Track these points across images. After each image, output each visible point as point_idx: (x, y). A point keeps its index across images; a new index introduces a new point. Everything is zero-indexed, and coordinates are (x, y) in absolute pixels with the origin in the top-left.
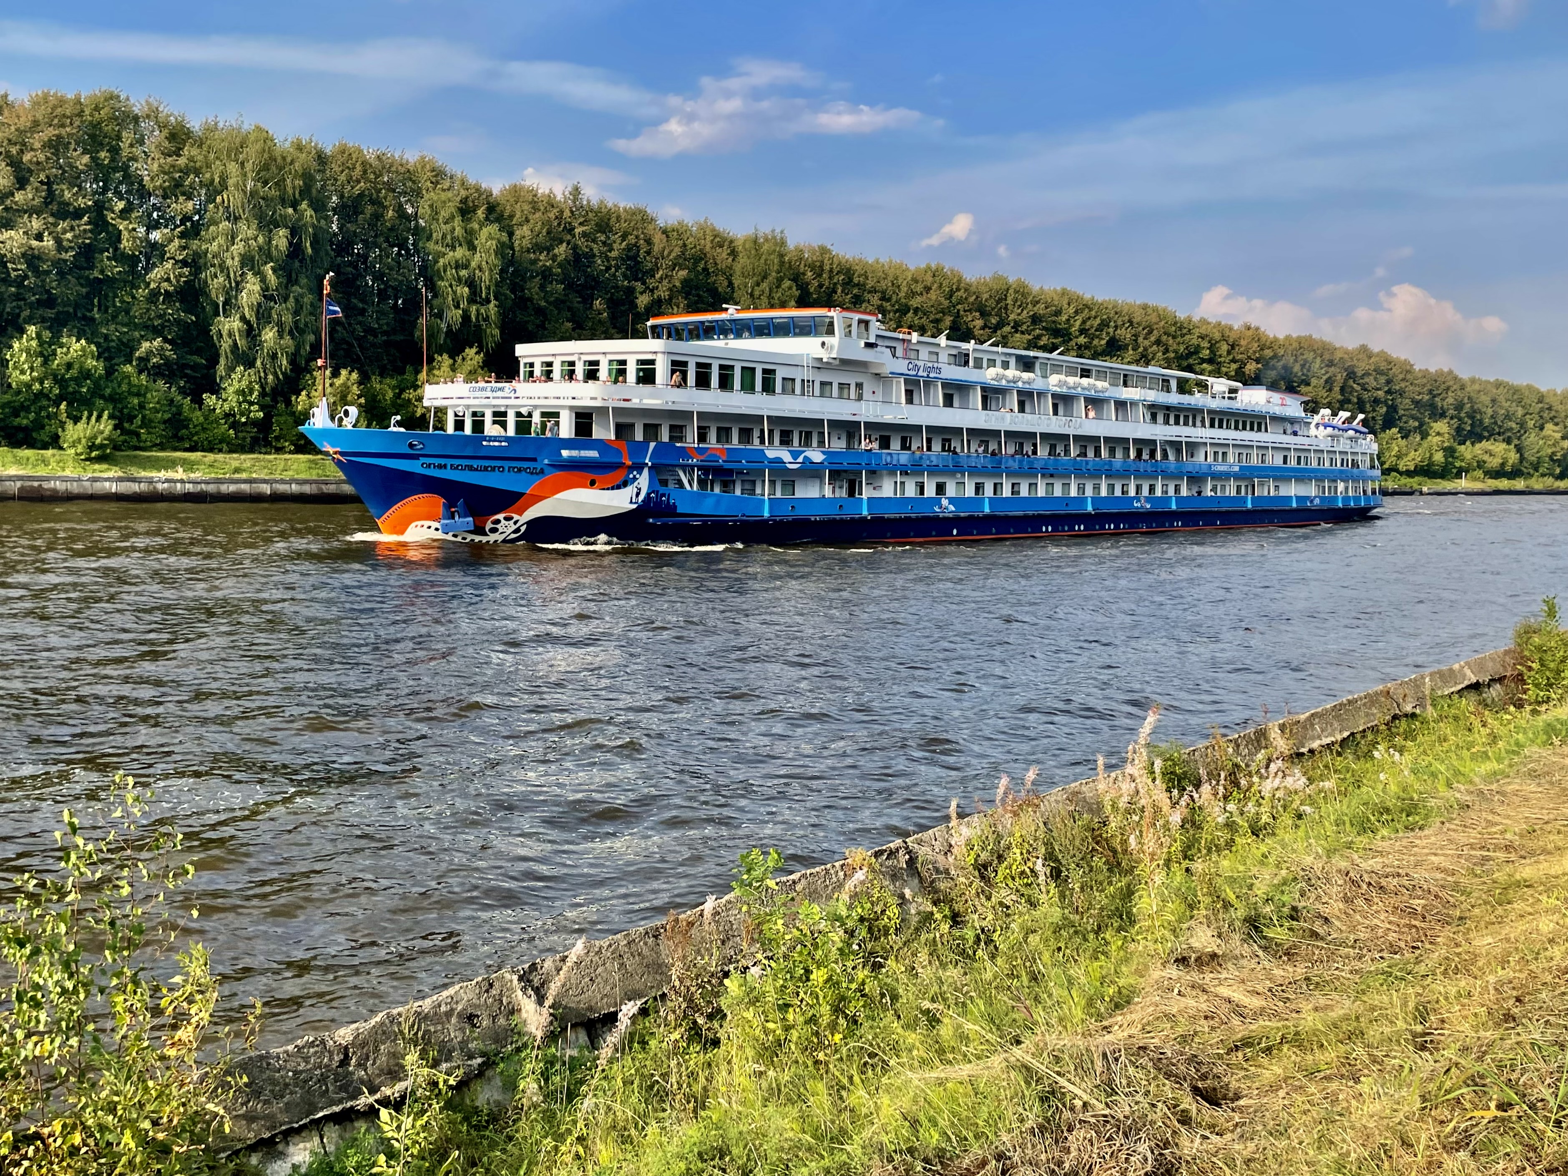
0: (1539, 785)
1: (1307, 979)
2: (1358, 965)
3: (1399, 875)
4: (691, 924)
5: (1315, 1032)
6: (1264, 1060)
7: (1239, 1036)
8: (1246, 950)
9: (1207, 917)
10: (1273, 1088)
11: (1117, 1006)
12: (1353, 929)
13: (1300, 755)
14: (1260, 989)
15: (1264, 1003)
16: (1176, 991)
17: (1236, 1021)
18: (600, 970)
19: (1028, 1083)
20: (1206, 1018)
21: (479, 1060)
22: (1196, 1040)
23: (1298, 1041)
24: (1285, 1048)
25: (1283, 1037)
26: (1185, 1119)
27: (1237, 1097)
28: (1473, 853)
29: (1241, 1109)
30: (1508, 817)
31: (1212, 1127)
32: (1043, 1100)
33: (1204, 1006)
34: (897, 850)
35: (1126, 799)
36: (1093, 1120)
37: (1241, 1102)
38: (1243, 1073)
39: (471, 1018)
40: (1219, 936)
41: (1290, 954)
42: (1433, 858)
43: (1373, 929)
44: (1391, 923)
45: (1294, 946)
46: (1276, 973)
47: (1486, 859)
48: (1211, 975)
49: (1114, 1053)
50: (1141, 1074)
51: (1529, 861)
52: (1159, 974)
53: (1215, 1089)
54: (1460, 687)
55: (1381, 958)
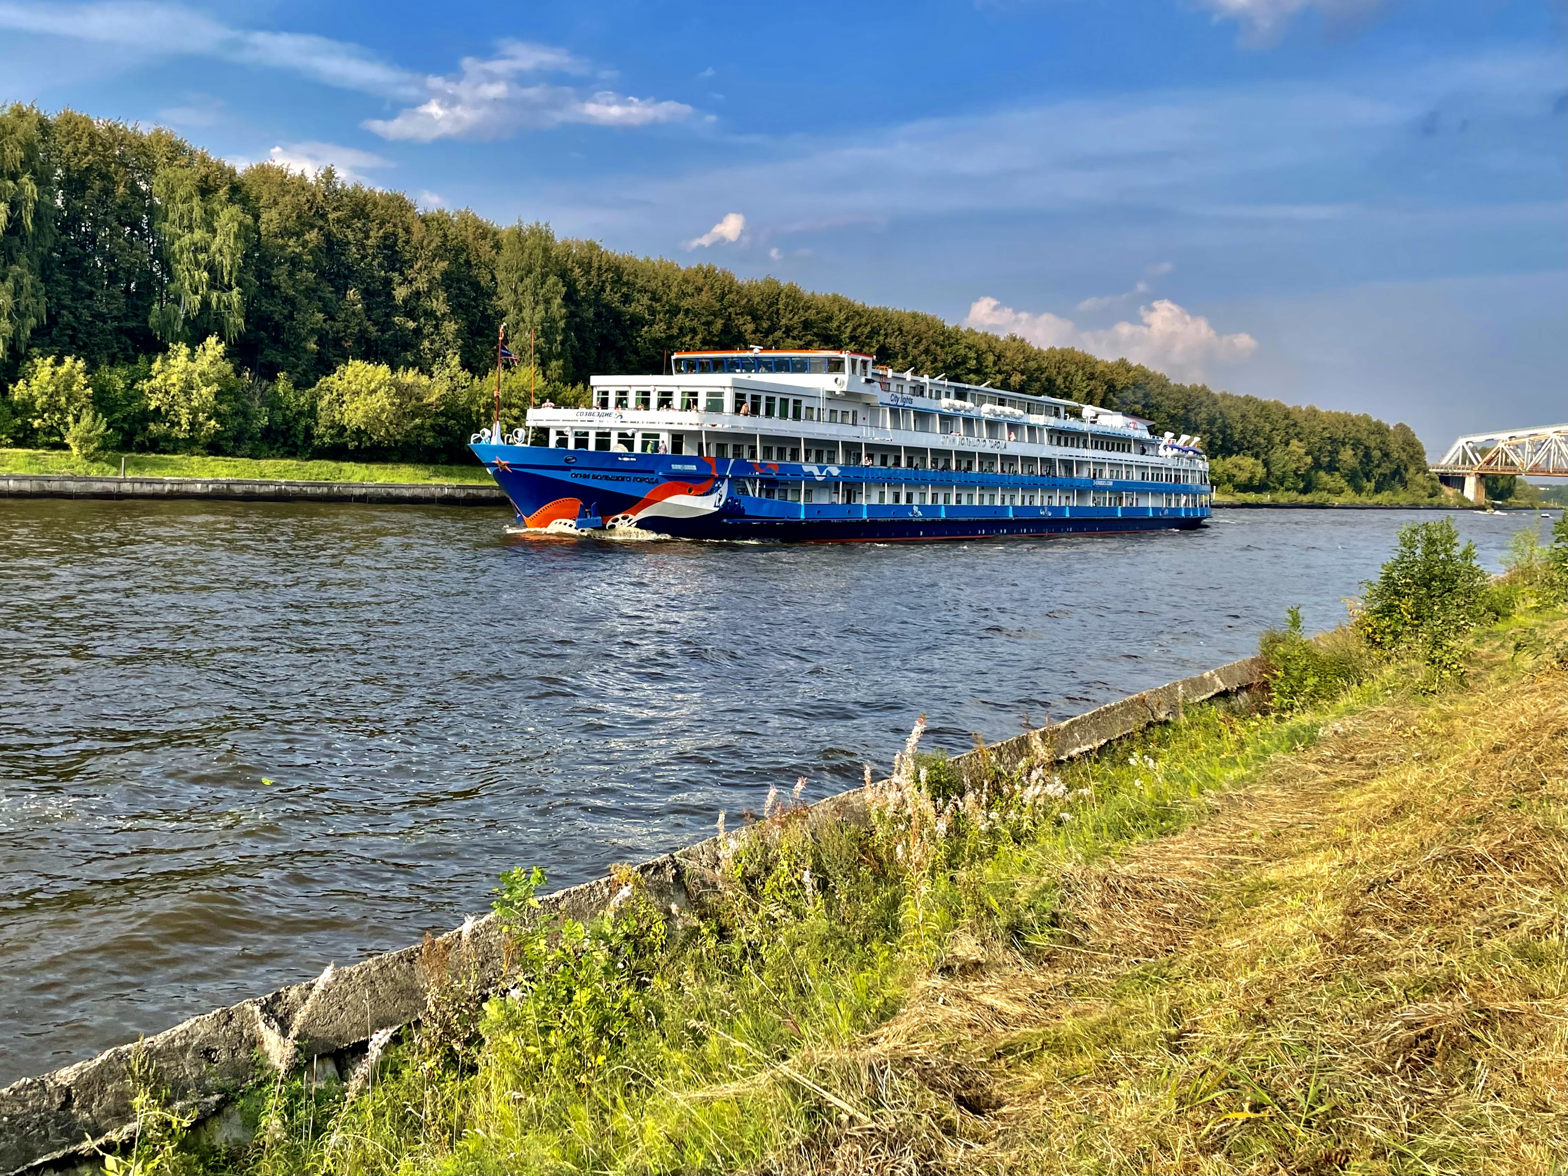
0: (1284, 789)
1: (1067, 985)
2: (1115, 969)
3: (1153, 880)
4: (447, 947)
5: (1074, 1037)
6: (1024, 1065)
7: (1002, 1043)
8: (1008, 957)
9: (971, 926)
10: (1034, 1095)
11: (883, 1017)
12: (1110, 933)
13: (1060, 763)
14: (1021, 995)
15: (1025, 1010)
16: (941, 1000)
17: (998, 1029)
18: (349, 997)
19: (795, 1100)
20: (970, 1026)
21: (217, 1097)
22: (960, 1049)
23: (1058, 1046)
24: (1046, 1054)
25: (1044, 1043)
26: (949, 1130)
27: (1000, 1104)
28: (1222, 856)
29: (1002, 1117)
30: (1255, 821)
31: (975, 1136)
32: (810, 1115)
33: (968, 1015)
34: (664, 865)
35: (892, 808)
36: (859, 1134)
37: (1004, 1110)
38: (1005, 1080)
39: (207, 1052)
40: (983, 945)
41: (1050, 960)
42: (1186, 863)
43: (1129, 933)
44: (1145, 927)
45: (1055, 952)
46: (1036, 978)
47: (1235, 862)
48: (975, 984)
49: (880, 1065)
50: (906, 1085)
51: (1276, 864)
52: (924, 983)
53: (978, 1098)
54: (1209, 695)
55: (1137, 962)
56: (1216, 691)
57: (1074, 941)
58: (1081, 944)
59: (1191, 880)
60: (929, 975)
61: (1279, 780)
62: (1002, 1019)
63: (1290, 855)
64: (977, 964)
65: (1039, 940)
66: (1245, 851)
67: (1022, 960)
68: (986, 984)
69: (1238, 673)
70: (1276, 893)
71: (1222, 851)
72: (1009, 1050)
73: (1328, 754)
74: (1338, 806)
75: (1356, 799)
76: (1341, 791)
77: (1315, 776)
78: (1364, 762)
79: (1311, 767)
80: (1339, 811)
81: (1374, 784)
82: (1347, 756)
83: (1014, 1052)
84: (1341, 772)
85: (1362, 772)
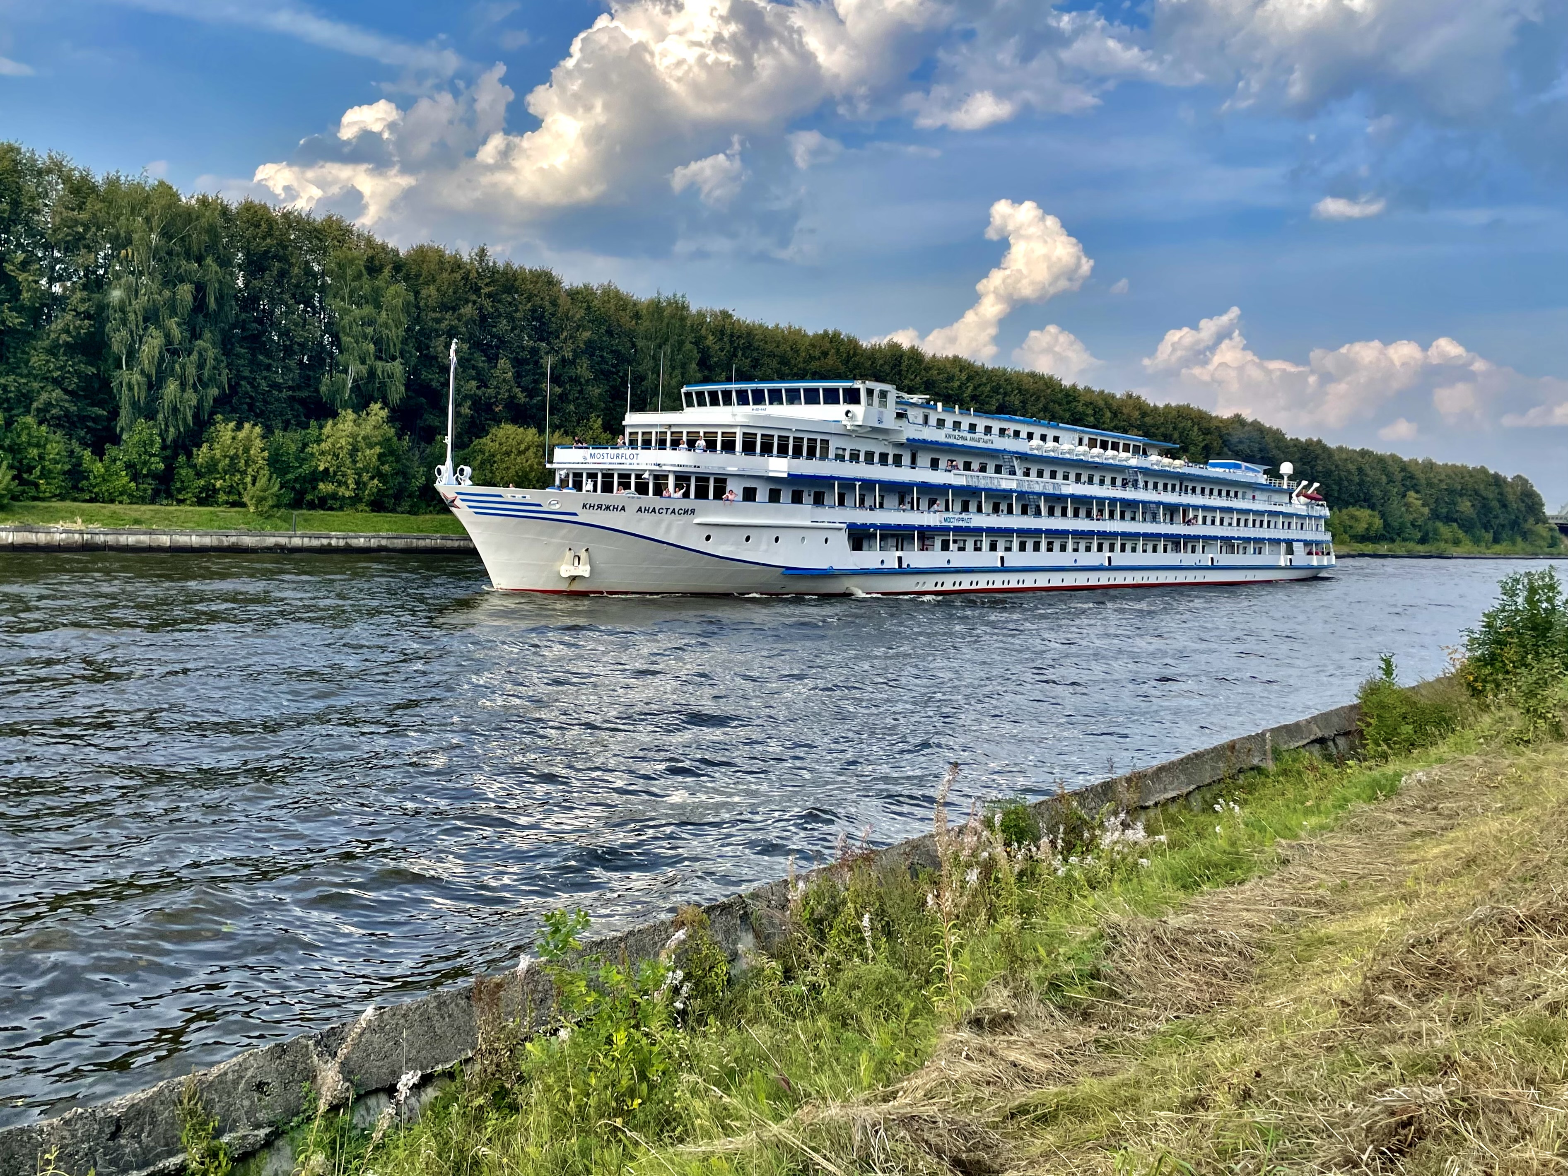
0: (1358, 840)
1: (1097, 1041)
2: (1150, 1025)
4: (499, 986)
6: (1038, 1128)
7: (1018, 1102)
8: (1042, 1010)
9: (1004, 978)
12: (1153, 987)
13: (1145, 808)
14: (1048, 1051)
16: (964, 1054)
17: (1019, 1086)
19: (779, 1162)
20: (989, 1083)
21: (267, 1130)
23: (1074, 1107)
24: (1061, 1115)
25: (1059, 1104)
27: (1004, 1168)
28: (1284, 908)
30: (1324, 872)
33: (989, 1071)
39: (260, 1086)
41: (1086, 1014)
42: (1244, 914)
43: (1173, 987)
44: (1191, 981)
45: (1092, 1006)
46: (1068, 1034)
47: (1296, 915)
48: (1002, 1037)
49: (874, 1126)
50: (900, 1147)
51: (1338, 916)
52: (951, 1037)
53: (979, 1162)
54: (1305, 742)
55: (1177, 1017)
56: (1312, 737)
57: (1113, 994)
58: (1121, 997)
59: (1245, 932)
60: (958, 1027)
61: (1354, 829)
62: (1025, 1076)
63: (1355, 907)
64: (1008, 1017)
65: (1080, 993)
66: (1308, 904)
67: (1057, 1013)
68: (1012, 1038)
69: (1335, 720)
70: (1332, 948)
71: (1284, 901)
72: (1023, 1110)
73: (1410, 803)
74: (1414, 856)
75: (1432, 850)
76: (1418, 842)
77: (1393, 826)
78: (1446, 812)
79: (1390, 817)
80: (1414, 862)
81: (1452, 835)
82: (1429, 806)
83: (1028, 1112)
84: (1420, 822)
85: (1443, 822)
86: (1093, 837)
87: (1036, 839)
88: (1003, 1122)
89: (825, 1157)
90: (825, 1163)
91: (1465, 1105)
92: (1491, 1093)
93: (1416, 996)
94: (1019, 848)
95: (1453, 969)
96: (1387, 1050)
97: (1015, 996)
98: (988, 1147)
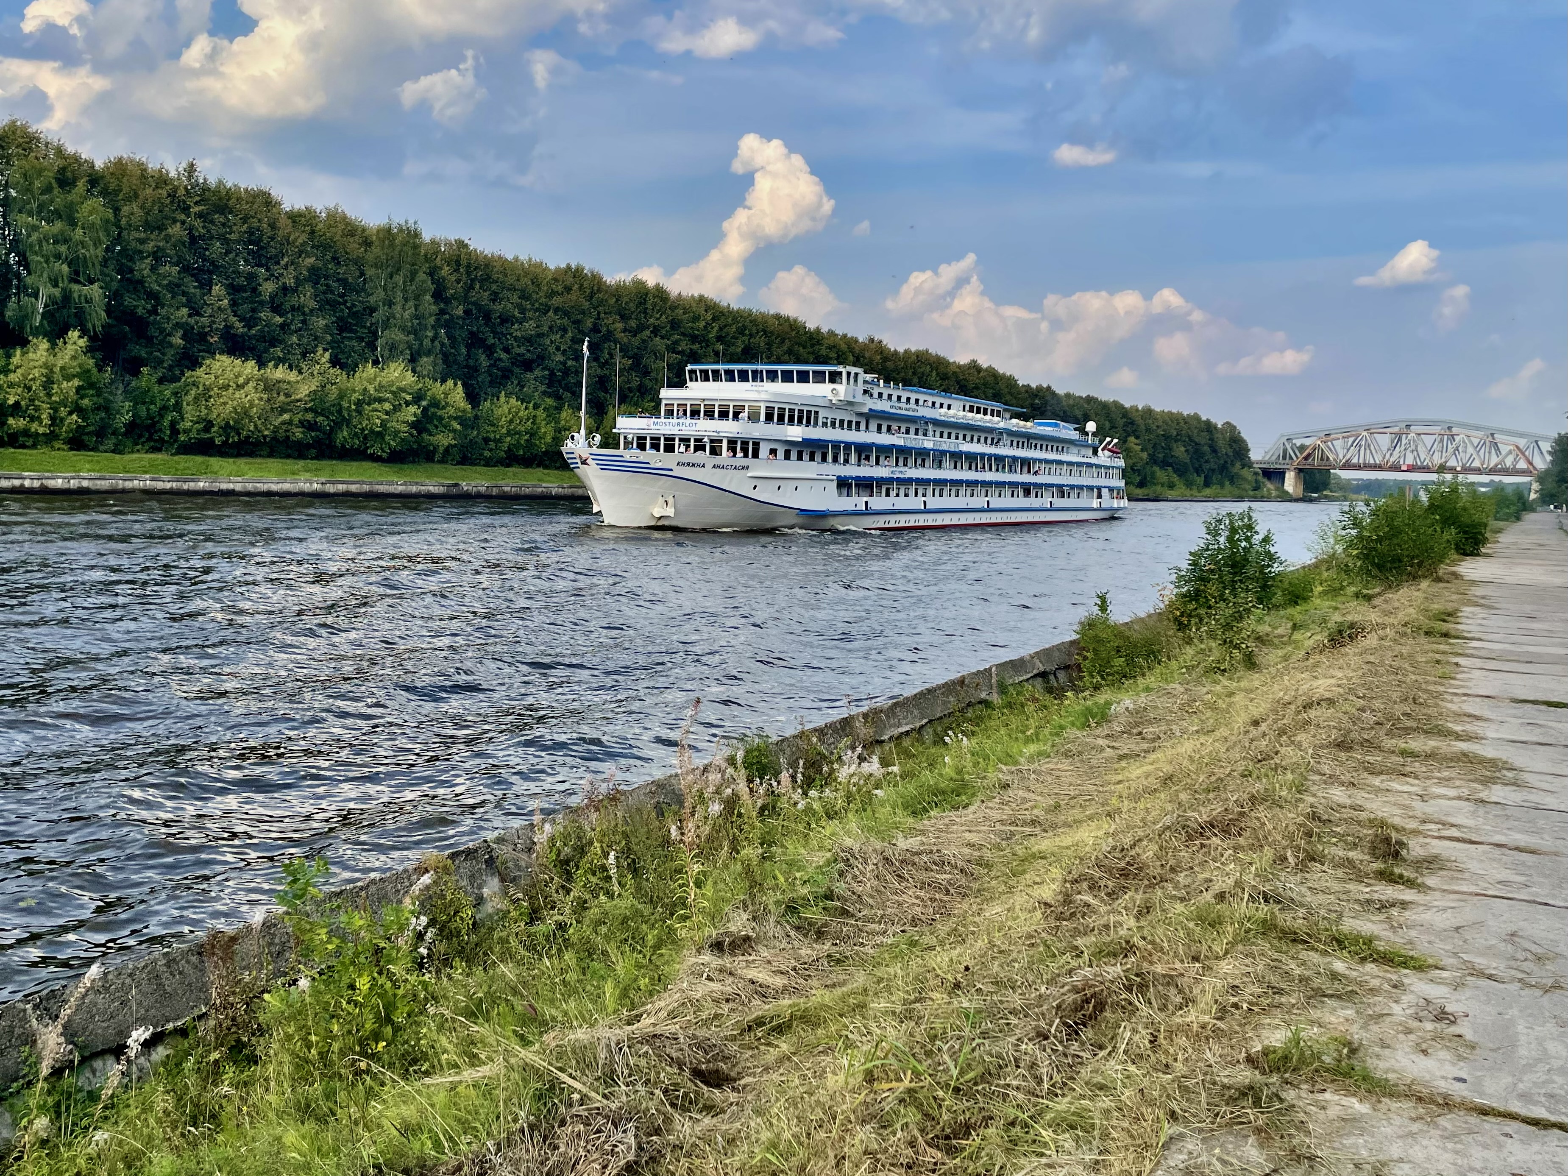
0: (1072, 763)
1: (829, 956)
2: (880, 939)
4: (234, 939)
5: (822, 1007)
6: (773, 1037)
7: (755, 1016)
8: (779, 931)
9: (744, 902)
12: (882, 905)
13: (880, 742)
14: (783, 968)
16: (705, 975)
17: (755, 1002)
19: (527, 1083)
20: (728, 1000)
22: (715, 1023)
23: (806, 1017)
24: (794, 1025)
25: (792, 1015)
27: (740, 1076)
28: (1003, 828)
29: (739, 1089)
30: (1040, 794)
32: (540, 1097)
33: (729, 989)
36: (586, 1113)
37: (743, 1082)
41: (820, 933)
42: (967, 834)
43: (900, 904)
44: (917, 897)
45: (825, 925)
46: (803, 952)
47: (1013, 834)
48: (741, 958)
49: (618, 1044)
50: (643, 1062)
51: (1050, 834)
52: (694, 960)
53: (717, 1071)
54: (1029, 676)
55: (903, 931)
56: (1035, 672)
57: (845, 913)
58: (853, 916)
59: (966, 850)
60: (699, 951)
61: (1067, 754)
62: (762, 992)
63: (1066, 825)
64: (747, 939)
65: (814, 914)
66: (1025, 823)
67: (792, 933)
68: (751, 958)
69: (1057, 654)
70: (1044, 862)
71: (1002, 822)
72: (759, 1022)
73: (1118, 729)
74: (1120, 777)
75: (1136, 771)
76: (1124, 764)
77: (1102, 750)
78: (1150, 736)
79: (1100, 742)
80: (1120, 782)
81: (1152, 757)
82: (1135, 731)
83: (764, 1024)
84: (1128, 745)
85: (1145, 746)
86: (832, 771)
87: (776, 774)
88: (741, 1034)
89: (570, 1076)
90: (570, 1081)
91: (1138, 979)
92: (1159, 969)
93: (1108, 894)
94: (761, 784)
95: (1140, 869)
96: (1079, 942)
97: (754, 919)
98: (725, 1059)
